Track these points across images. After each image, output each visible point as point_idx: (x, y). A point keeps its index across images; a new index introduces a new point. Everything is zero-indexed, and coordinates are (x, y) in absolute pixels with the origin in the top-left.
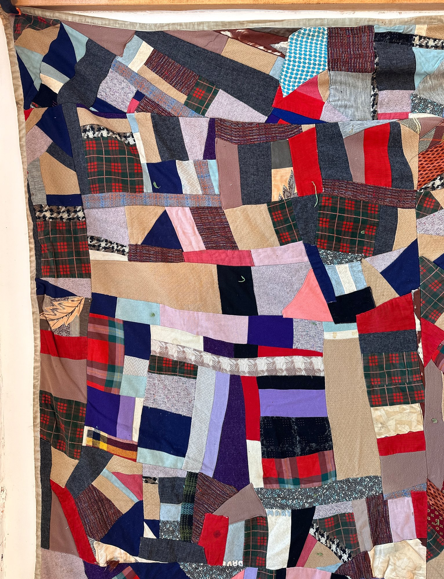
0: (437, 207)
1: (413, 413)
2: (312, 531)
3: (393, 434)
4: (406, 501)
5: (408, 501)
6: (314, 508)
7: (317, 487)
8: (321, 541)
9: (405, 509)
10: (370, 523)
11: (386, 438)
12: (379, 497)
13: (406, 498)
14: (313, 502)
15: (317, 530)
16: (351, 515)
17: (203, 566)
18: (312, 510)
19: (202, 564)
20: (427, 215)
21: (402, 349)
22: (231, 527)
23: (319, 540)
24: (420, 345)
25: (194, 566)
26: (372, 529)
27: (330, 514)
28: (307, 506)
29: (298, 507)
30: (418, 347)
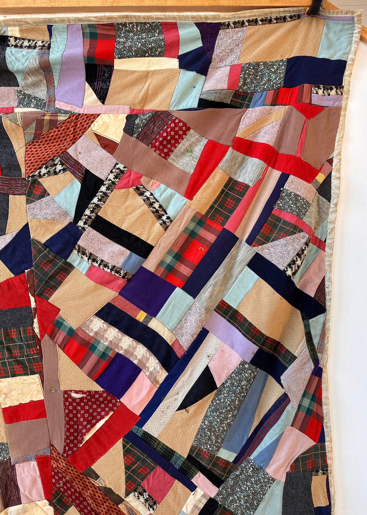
0: (44, 193)
1: (32, 383)
3: (16, 403)
4: (32, 465)
5: (34, 465)
9: (32, 473)
11: (10, 407)
12: (6, 462)
13: (32, 462)
20: (35, 201)
21: (19, 325)
24: (36, 320)
30: (33, 322)
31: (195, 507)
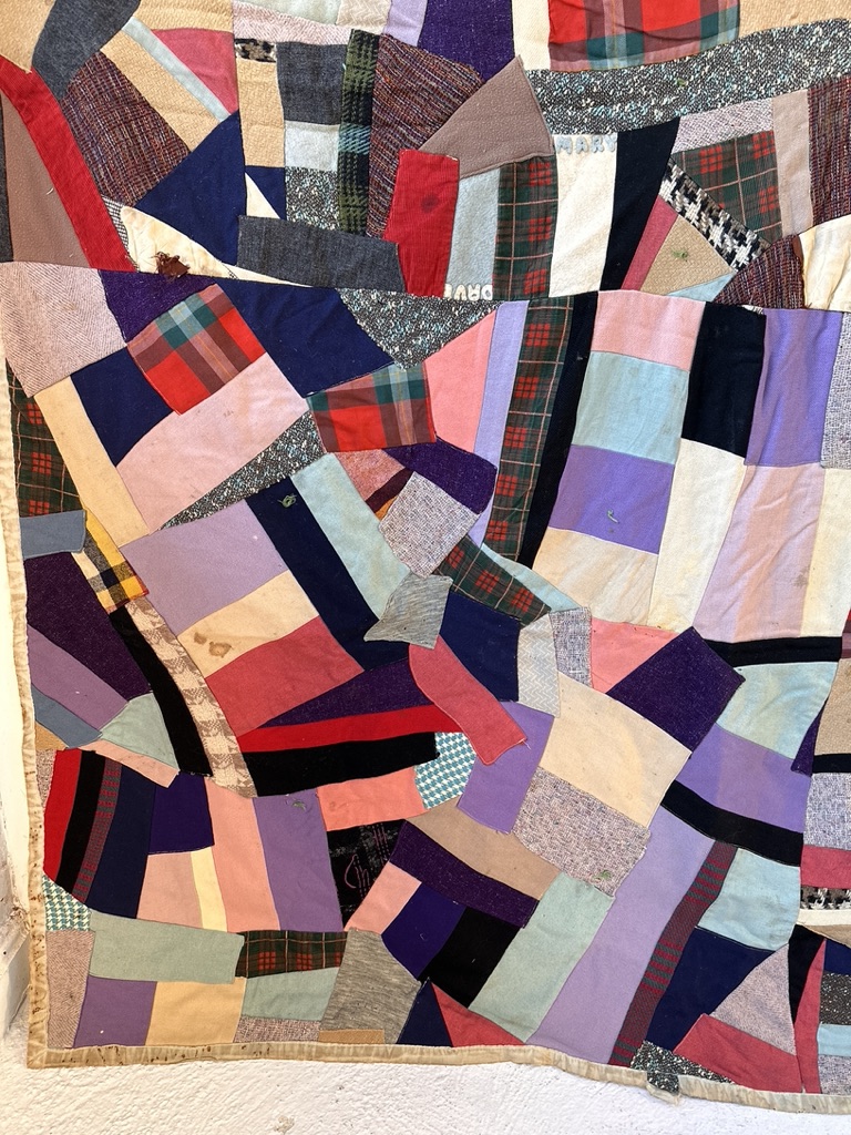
2: (666, 188)
6: (676, 121)
7: (687, 58)
8: (687, 215)
10: (814, 158)
14: (675, 105)
15: (680, 182)
16: (767, 139)
17: (396, 299)
18: (670, 128)
19: (394, 293)
22: (465, 186)
23: (683, 213)
25: (374, 297)
26: (815, 175)
27: (715, 138)
28: (658, 115)
29: (636, 123)
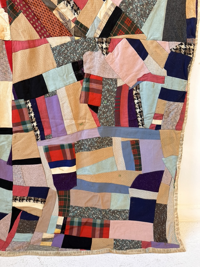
31: (107, 13)
